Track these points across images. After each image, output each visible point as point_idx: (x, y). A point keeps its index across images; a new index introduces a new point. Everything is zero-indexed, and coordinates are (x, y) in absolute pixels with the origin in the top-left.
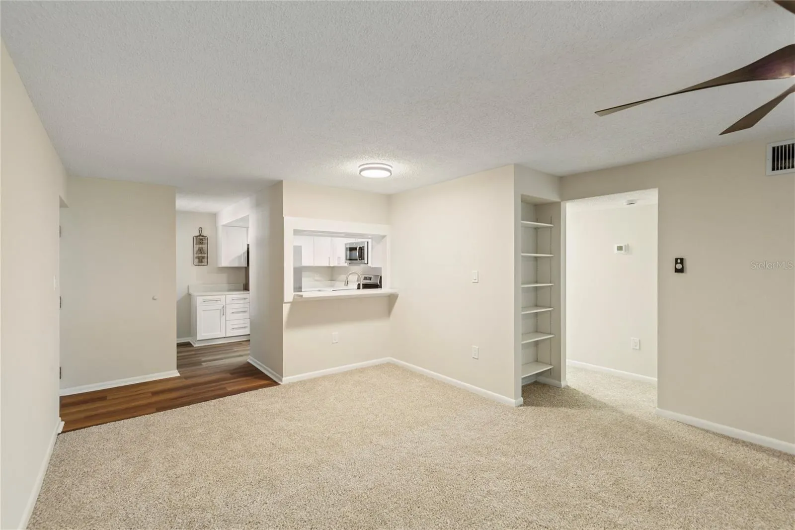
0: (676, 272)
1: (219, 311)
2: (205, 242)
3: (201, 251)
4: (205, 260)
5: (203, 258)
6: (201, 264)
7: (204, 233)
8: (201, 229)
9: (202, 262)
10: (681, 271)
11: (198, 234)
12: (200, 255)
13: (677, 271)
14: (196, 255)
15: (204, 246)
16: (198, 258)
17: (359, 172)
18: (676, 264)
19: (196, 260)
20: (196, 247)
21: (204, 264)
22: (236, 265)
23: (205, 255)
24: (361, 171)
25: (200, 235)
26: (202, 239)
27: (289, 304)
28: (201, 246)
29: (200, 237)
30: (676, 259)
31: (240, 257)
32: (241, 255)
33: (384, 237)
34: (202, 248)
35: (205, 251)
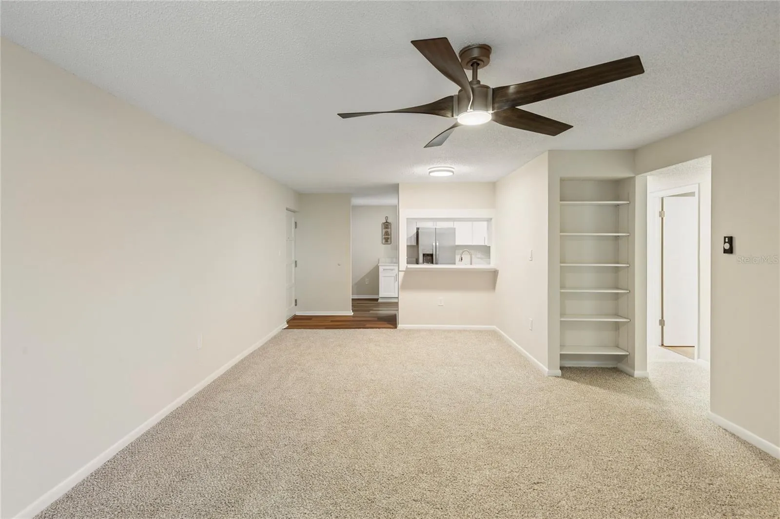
0: (724, 253)
1: (393, 278)
2: (390, 227)
3: (387, 233)
4: (389, 240)
5: (388, 238)
6: (387, 243)
7: (389, 221)
8: (387, 218)
9: (387, 241)
10: (730, 251)
11: (385, 221)
12: (387, 236)
13: (725, 251)
14: (383, 237)
15: (389, 230)
16: (385, 238)
17: (428, 173)
18: (724, 244)
19: (384, 241)
20: (384, 231)
21: (389, 243)
23: (390, 237)
24: (430, 172)
25: (387, 222)
26: (387, 225)
27: (403, 272)
28: (387, 230)
30: (725, 238)
32: (412, 236)
33: (491, 219)
35: (390, 234)
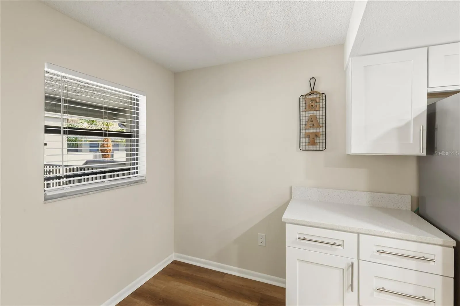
2: (322, 103)
3: (313, 122)
4: (320, 141)
5: (317, 135)
6: (313, 147)
7: (319, 88)
8: (312, 82)
9: (313, 143)
11: (308, 91)
14: (303, 132)
15: (319, 114)
16: (308, 135)
20: (305, 116)
21: (318, 147)
22: (393, 150)
23: (321, 130)
25: (312, 93)
26: (314, 100)
28: (314, 113)
29: (313, 96)
31: (402, 130)
32: (407, 125)
34: (316, 116)
35: (321, 123)
